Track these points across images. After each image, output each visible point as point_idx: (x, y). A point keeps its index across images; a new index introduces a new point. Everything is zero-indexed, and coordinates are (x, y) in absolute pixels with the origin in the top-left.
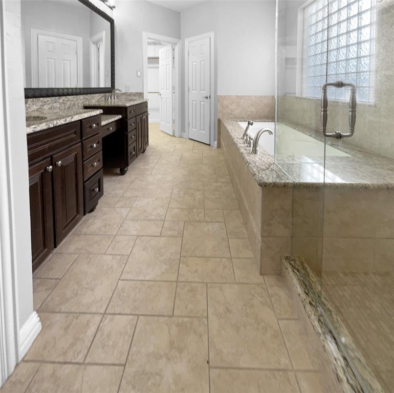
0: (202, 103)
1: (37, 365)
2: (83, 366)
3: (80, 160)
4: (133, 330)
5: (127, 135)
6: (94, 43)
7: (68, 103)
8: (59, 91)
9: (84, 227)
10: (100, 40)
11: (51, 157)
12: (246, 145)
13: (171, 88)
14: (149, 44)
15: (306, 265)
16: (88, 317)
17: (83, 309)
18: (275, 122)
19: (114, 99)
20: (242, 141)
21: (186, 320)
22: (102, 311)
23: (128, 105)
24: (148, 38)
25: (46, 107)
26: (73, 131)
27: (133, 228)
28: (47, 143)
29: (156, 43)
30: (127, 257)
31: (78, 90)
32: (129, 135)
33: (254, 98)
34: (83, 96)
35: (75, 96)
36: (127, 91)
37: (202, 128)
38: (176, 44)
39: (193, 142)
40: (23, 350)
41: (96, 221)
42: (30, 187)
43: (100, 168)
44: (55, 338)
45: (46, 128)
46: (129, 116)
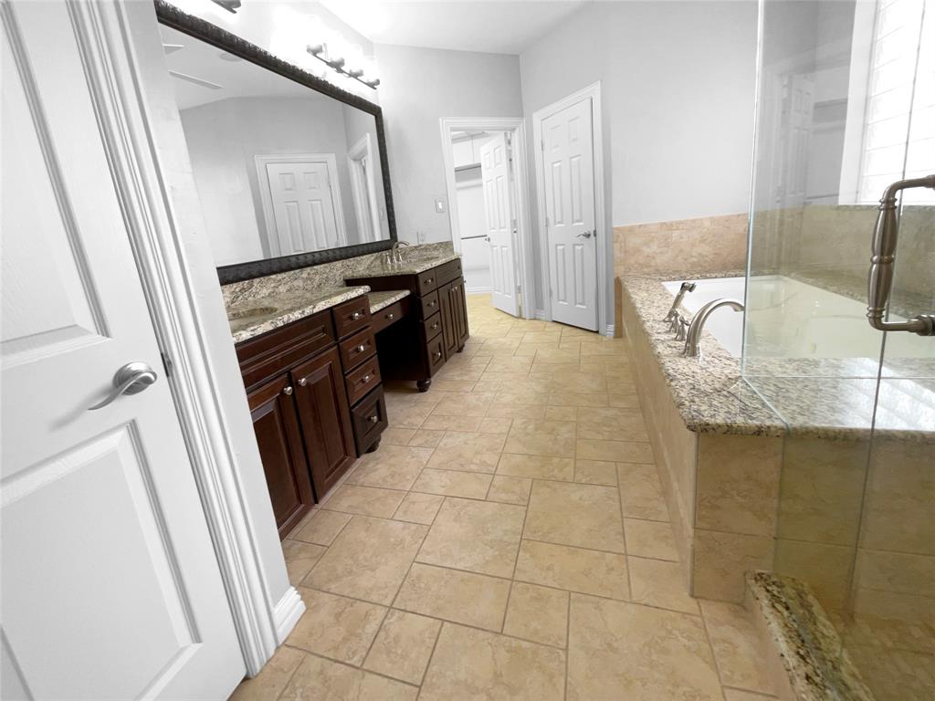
0: (578, 248)
1: (302, 654)
2: (360, 672)
3: (338, 375)
4: (434, 641)
5: (423, 325)
6: (355, 160)
7: (317, 277)
8: (298, 259)
9: (360, 474)
10: (363, 153)
11: (289, 372)
12: (674, 336)
13: (508, 225)
14: (455, 140)
15: (811, 598)
16: (367, 606)
17: (361, 596)
18: (746, 276)
19: (398, 260)
20: (665, 327)
21: (525, 644)
22: (387, 602)
23: (418, 271)
24: (453, 130)
25: (282, 289)
26: (320, 328)
27: (438, 482)
28: (278, 352)
29: (472, 135)
30: (426, 528)
31: (331, 254)
32: (427, 324)
33: (707, 224)
34: (341, 262)
35: (326, 265)
36: (421, 243)
37: (579, 299)
38: (514, 130)
39: (560, 327)
40: (284, 631)
41: (379, 466)
42: (256, 425)
43: (377, 384)
44: (323, 625)
45: (271, 328)
46: (423, 290)
